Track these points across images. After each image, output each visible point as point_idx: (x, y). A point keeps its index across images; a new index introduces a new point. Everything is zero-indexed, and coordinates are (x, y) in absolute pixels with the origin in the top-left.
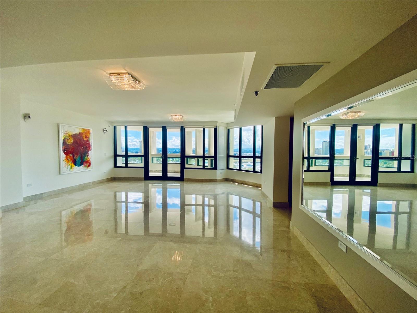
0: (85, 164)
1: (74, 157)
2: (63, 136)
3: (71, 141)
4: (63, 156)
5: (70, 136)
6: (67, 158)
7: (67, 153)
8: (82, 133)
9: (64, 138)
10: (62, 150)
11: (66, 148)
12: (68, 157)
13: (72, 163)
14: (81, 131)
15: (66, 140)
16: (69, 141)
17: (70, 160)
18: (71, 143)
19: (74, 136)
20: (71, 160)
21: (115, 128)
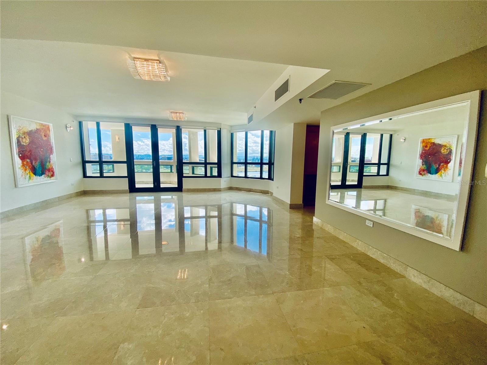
0: (47, 173)
1: (32, 164)
2: (15, 134)
3: (27, 140)
4: (18, 161)
5: (24, 133)
6: (23, 165)
7: (23, 158)
8: (39, 129)
9: (17, 136)
10: (17, 154)
11: (21, 150)
12: (25, 163)
13: (31, 172)
14: (38, 127)
15: (20, 139)
16: (24, 140)
17: (27, 167)
18: (27, 144)
19: (30, 134)
20: (29, 167)
21: (80, 124)
